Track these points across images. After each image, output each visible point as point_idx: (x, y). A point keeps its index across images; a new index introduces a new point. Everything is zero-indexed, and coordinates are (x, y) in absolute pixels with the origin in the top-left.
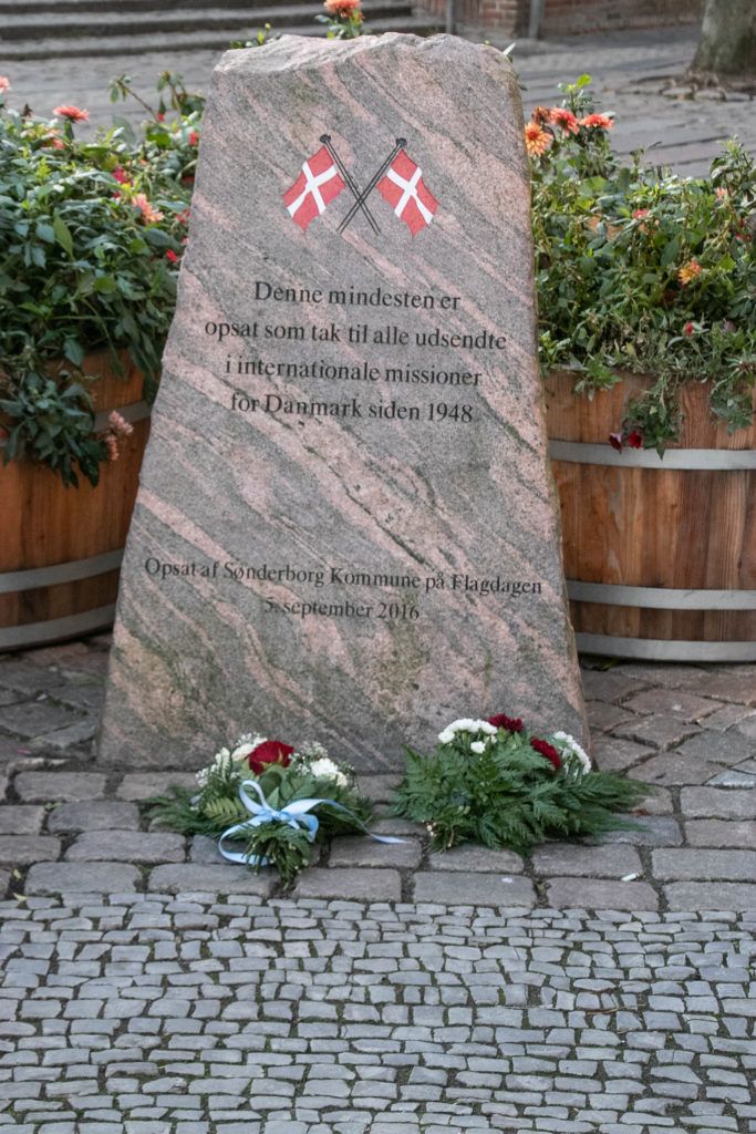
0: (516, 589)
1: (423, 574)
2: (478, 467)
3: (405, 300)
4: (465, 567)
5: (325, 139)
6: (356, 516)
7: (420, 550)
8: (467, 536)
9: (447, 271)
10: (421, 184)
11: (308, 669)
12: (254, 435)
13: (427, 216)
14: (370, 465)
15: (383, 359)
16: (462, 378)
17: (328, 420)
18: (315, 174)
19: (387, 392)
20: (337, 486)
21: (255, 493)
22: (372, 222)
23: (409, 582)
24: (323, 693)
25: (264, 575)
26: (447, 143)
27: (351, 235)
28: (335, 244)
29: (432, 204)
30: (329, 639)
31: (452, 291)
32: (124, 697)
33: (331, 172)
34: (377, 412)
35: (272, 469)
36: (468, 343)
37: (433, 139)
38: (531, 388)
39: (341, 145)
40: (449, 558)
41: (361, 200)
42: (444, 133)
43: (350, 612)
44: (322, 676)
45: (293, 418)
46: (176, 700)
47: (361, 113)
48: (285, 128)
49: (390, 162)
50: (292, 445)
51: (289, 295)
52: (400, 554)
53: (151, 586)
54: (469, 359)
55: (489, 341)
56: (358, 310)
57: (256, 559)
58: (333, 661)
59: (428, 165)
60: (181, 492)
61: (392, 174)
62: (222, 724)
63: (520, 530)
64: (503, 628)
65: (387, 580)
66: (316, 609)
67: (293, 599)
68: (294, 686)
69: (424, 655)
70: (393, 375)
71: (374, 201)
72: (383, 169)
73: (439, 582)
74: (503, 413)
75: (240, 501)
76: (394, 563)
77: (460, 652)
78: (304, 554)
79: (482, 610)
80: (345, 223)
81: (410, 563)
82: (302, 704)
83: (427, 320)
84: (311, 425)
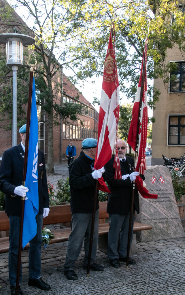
0: (177, 218)
1: (168, 218)
2: (172, 206)
3: (163, 190)
4: (172, 217)
5: (154, 175)
6: (161, 212)
7: (168, 215)
8: (172, 213)
9: (166, 187)
10: (163, 179)
11: (160, 229)
12: (151, 205)
13: (164, 182)
14: (162, 207)
15: (162, 196)
16: (169, 197)
17: (158, 203)
18: (153, 178)
19: (163, 199)
20: (159, 210)
21: (152, 211)
22: (159, 183)
23: (167, 219)
24: (161, 231)
25: (154, 219)
26: (164, 175)
27: (157, 184)
28: (156, 185)
29: (164, 181)
30: (161, 225)
31: (167, 189)
32: (143, 234)
33: (155, 178)
34: (162, 202)
35: (153, 208)
36: (169, 194)
37: (163, 175)
38: (175, 198)
39: (155, 176)
40: (170, 216)
41: (158, 181)
42: (164, 174)
43: (162, 222)
44: (161, 229)
45: (155, 203)
46: (148, 234)
47: (156, 172)
48: (150, 174)
49: (160, 177)
50: (155, 206)
51: (153, 190)
52: (166, 216)
53: (144, 222)
54: (169, 195)
55: (170, 194)
56: (159, 191)
57: (153, 218)
58: (162, 228)
59: (163, 177)
60: (145, 211)
61: (160, 178)
62: (153, 236)
63: (176, 212)
64: (176, 222)
65: (165, 219)
66: (159, 222)
67: (157, 222)
68: (159, 231)
69: (170, 226)
70: (163, 198)
71: (159, 181)
72: (159, 178)
73: (170, 218)
74: (173, 201)
75: (151, 212)
76: (166, 217)
77: (173, 225)
78: (157, 217)
79: (174, 221)
80: (157, 183)
81: (167, 217)
82: (159, 233)
83: (165, 192)
84: (156, 203)
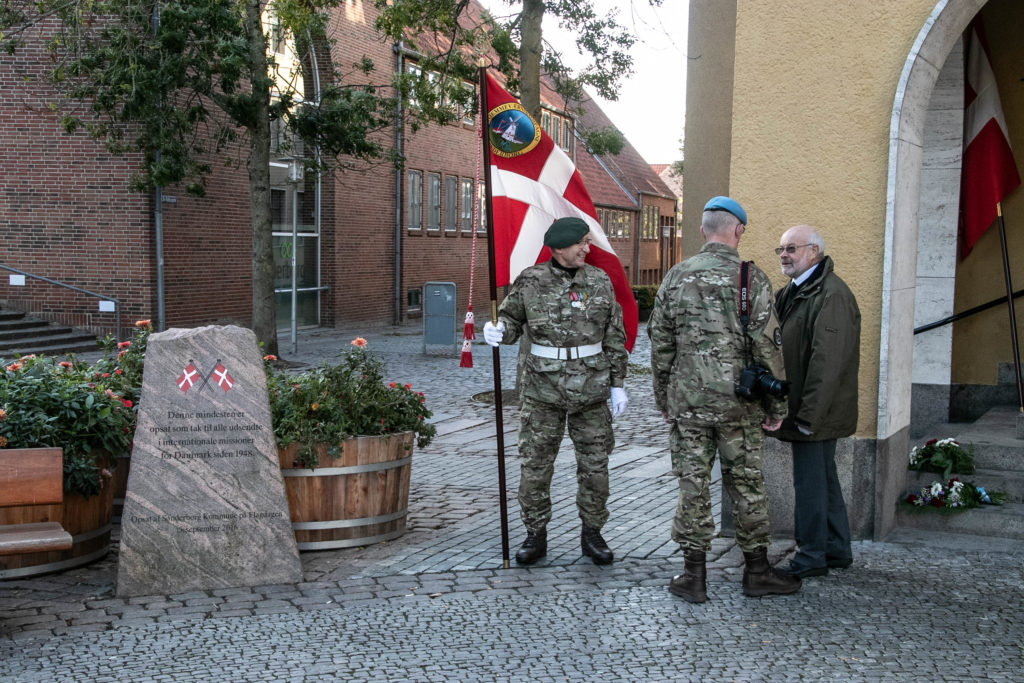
0: (273, 515)
1: (238, 513)
2: (255, 472)
3: (225, 414)
4: (253, 509)
6: (211, 493)
7: (236, 504)
8: (253, 498)
9: (239, 404)
10: (227, 375)
11: (197, 552)
12: (171, 467)
13: (230, 385)
14: (215, 474)
15: (218, 436)
16: (247, 441)
17: (199, 460)
18: (188, 373)
19: (220, 448)
20: (204, 484)
21: (173, 488)
22: (210, 388)
23: (233, 516)
24: (203, 561)
25: (178, 519)
26: (235, 360)
27: (203, 393)
28: (197, 397)
29: (232, 381)
30: (205, 540)
31: (241, 411)
32: (125, 570)
33: (194, 372)
34: (217, 455)
35: (179, 479)
36: (249, 428)
37: (230, 359)
38: (272, 443)
39: (197, 363)
40: (248, 506)
41: (206, 381)
42: (235, 357)
43: (212, 530)
44: (203, 554)
45: (186, 460)
46: (146, 569)
47: (204, 352)
48: (176, 358)
49: (216, 367)
50: (185, 470)
51: (181, 416)
52: (229, 506)
53: (133, 527)
54: (249, 434)
55: (256, 427)
56: (207, 419)
57: (174, 513)
58: (206, 549)
59: (229, 368)
60: (143, 490)
61: (216, 372)
62: (165, 577)
63: (272, 494)
64: (270, 530)
65: (225, 516)
66: (199, 530)
67: (189, 527)
68: (192, 560)
69: (240, 543)
70: (222, 442)
71: (211, 381)
72: (213, 370)
73: (244, 515)
74: (263, 452)
75: (166, 491)
76: (227, 510)
77: (253, 541)
78: (193, 509)
79: (261, 524)
80: (200, 389)
81: (233, 509)
82: (195, 566)
83: (233, 421)
84: (192, 462)
